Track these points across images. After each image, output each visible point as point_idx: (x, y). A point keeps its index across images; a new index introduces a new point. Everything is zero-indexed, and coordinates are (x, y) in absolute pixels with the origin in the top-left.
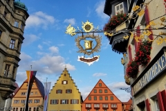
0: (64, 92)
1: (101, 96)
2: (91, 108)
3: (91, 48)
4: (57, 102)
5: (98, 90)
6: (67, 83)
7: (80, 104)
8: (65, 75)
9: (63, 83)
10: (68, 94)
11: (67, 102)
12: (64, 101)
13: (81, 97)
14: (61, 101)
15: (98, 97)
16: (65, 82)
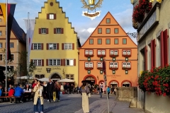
0: (51, 31)
1: (108, 38)
2: (92, 56)
3: (93, 4)
4: (40, 47)
5: (104, 28)
6: (55, 18)
7: (76, 50)
8: (52, 4)
9: (48, 18)
10: (58, 35)
11: (56, 46)
12: (51, 46)
13: (78, 40)
14: (48, 45)
15: (104, 39)
16: (52, 17)
